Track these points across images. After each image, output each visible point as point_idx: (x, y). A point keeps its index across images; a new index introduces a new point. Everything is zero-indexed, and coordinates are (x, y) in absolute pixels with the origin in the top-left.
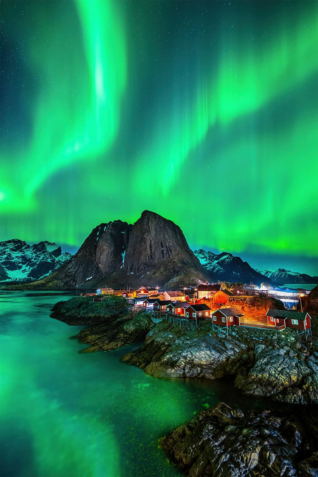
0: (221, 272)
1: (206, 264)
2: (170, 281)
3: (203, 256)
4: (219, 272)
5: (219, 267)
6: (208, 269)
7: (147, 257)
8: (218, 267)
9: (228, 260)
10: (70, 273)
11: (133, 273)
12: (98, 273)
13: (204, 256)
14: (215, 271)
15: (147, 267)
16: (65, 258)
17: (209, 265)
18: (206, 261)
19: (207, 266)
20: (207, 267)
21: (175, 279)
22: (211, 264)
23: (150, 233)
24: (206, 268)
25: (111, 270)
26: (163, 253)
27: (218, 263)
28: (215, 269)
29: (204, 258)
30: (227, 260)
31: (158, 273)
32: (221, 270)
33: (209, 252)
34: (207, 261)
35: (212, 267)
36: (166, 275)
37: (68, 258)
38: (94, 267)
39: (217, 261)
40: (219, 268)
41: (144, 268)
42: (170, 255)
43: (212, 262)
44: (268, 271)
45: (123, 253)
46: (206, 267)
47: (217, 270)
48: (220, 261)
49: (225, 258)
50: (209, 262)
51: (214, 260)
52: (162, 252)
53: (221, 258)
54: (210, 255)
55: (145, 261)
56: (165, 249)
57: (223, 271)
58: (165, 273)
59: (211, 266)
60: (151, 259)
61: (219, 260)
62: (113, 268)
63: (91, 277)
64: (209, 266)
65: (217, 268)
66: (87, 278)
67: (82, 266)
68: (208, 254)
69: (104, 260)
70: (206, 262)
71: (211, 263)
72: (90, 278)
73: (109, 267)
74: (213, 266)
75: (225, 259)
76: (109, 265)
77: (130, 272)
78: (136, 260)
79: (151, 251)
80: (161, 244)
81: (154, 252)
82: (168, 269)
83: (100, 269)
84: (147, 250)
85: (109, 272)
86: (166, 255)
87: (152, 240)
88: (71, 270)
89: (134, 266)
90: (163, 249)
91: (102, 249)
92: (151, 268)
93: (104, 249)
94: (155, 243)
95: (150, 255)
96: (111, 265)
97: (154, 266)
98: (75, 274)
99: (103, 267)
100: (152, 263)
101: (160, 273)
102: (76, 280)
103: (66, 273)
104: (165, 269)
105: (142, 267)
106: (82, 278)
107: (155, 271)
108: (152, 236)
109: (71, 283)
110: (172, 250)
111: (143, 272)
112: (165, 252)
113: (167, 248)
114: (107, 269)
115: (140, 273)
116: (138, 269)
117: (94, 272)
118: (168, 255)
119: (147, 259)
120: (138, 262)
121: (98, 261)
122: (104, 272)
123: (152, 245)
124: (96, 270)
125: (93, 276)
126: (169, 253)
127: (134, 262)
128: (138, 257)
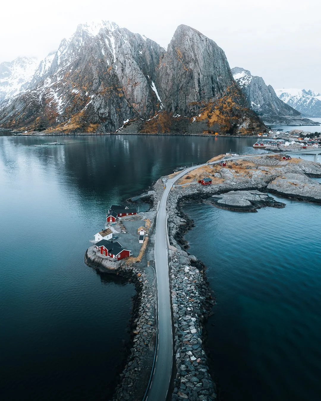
2: (240, 128)
7: (196, 95)
9: (244, 82)
10: (102, 114)
11: (179, 116)
12: (134, 114)
15: (196, 108)
23: (198, 63)
25: (150, 111)
26: (213, 91)
31: (214, 116)
38: (127, 106)
41: (194, 109)
42: (221, 94)
44: (285, 93)
52: (212, 89)
55: (194, 101)
56: (216, 85)
58: (222, 117)
60: (200, 98)
66: (124, 120)
67: (113, 106)
72: (127, 121)
73: (147, 107)
75: (240, 80)
77: (175, 113)
78: (181, 99)
79: (200, 87)
80: (212, 78)
81: (203, 90)
82: (225, 112)
83: (134, 109)
84: (195, 86)
85: (148, 113)
86: (217, 93)
87: (200, 74)
88: (102, 111)
89: (179, 107)
90: (213, 85)
91: (134, 83)
92: (201, 109)
93: (137, 83)
94: (204, 77)
95: (198, 93)
96: (148, 104)
97: (205, 107)
98: (109, 116)
99: (139, 107)
100: (202, 103)
101: (217, 117)
102: (114, 123)
103: (98, 114)
104: (220, 112)
105: (191, 109)
106: (119, 120)
107: (209, 114)
108: (200, 68)
109: (110, 127)
110: (224, 86)
111: (192, 114)
112: (216, 90)
113: (218, 84)
114: (145, 109)
115: (188, 115)
116: (185, 110)
117: (128, 112)
118: (220, 93)
119: (196, 98)
120: (184, 101)
121: (130, 98)
122: (141, 114)
123: (200, 80)
124: (130, 110)
125: (129, 118)
126: (221, 91)
127: (180, 101)
128: (184, 95)
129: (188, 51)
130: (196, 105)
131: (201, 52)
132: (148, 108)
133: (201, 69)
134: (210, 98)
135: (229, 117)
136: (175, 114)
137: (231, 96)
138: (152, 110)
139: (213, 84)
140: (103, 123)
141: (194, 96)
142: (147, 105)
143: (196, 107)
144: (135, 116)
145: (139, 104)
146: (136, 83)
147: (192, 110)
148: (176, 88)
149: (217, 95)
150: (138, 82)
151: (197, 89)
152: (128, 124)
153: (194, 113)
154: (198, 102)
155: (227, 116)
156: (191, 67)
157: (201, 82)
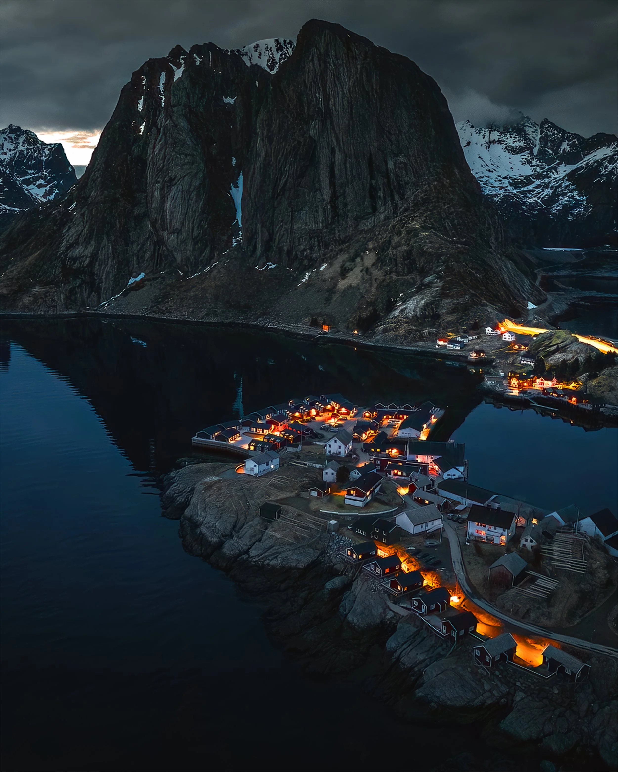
0: (579, 213)
1: (527, 177)
2: (397, 313)
3: (517, 144)
4: (572, 214)
5: (576, 193)
6: (532, 200)
7: (320, 210)
8: (571, 191)
9: (610, 167)
10: (75, 260)
11: (273, 266)
12: (161, 259)
13: (522, 144)
14: (556, 208)
15: (319, 245)
16: (12, 148)
17: (538, 182)
18: (529, 162)
19: (530, 187)
20: (529, 192)
21: (411, 305)
22: (546, 180)
23: (332, 122)
24: (525, 196)
25: (202, 253)
26: (372, 197)
27: (571, 176)
28: (558, 201)
29: (520, 150)
30: (606, 167)
31: (358, 270)
32: (578, 204)
33: (546, 121)
34: (534, 162)
35: (548, 191)
36: (384, 280)
37: (21, 148)
38: (148, 239)
39: (569, 168)
40: (573, 197)
41: (311, 248)
42: (397, 205)
43: (550, 170)
45: (236, 187)
46: (523, 193)
47: (565, 206)
48: (582, 168)
49: (605, 159)
50: (538, 170)
51: (558, 164)
52: (370, 192)
53: (585, 155)
54: (546, 135)
55: (313, 226)
56: (381, 181)
57: (586, 208)
58: (377, 273)
59: (546, 186)
60: (333, 218)
61: (579, 165)
62: (206, 246)
63: (142, 275)
64: (538, 187)
65: (564, 195)
66: (130, 275)
68: (542, 132)
69: (178, 215)
70: (528, 171)
71: (548, 177)
72: (138, 279)
73: (195, 241)
74: (552, 187)
75: (600, 163)
76: (195, 233)
77: (264, 260)
78: (282, 221)
79: (335, 188)
80: (370, 162)
81: (344, 194)
82: (390, 259)
83: (166, 247)
84: (320, 185)
85: (195, 258)
86: (385, 204)
87: (337, 150)
88: (77, 251)
89: (276, 242)
90: (373, 182)
91: (167, 179)
92: (332, 250)
93: (173, 177)
94: (346, 160)
95: (330, 202)
96: (200, 233)
97: (344, 242)
98: (91, 264)
99: (176, 240)
100: (337, 231)
101: (364, 272)
102: (99, 283)
103: (63, 261)
104: (378, 259)
105: (302, 247)
106: (115, 276)
107: (348, 264)
108: (336, 134)
109: (85, 295)
110: (407, 183)
111: (306, 262)
112: (381, 194)
113: (388, 177)
114: (190, 247)
115: (296, 264)
116: (289, 252)
117: (147, 255)
118: (392, 204)
119: (321, 218)
120: (288, 226)
121: (156, 219)
122: (180, 259)
123: (336, 168)
124: (155, 249)
125: (147, 271)
126: (396, 197)
127: (278, 227)
128: (290, 210)
129: (310, 90)
130: (318, 237)
131: (343, 91)
132: (196, 244)
133: (341, 138)
134: (362, 218)
135: (398, 274)
136: (261, 262)
137: (425, 211)
138: (208, 249)
139: (372, 177)
140: (64, 284)
141: (317, 212)
142: (196, 237)
143: (316, 243)
144: (165, 264)
145: (176, 234)
146: (171, 180)
147: (305, 250)
148: (271, 191)
149: (382, 209)
150: (176, 176)
151: (326, 193)
152: (138, 286)
153: (311, 259)
154: (327, 228)
155: (391, 272)
156: (312, 133)
157: (336, 172)
